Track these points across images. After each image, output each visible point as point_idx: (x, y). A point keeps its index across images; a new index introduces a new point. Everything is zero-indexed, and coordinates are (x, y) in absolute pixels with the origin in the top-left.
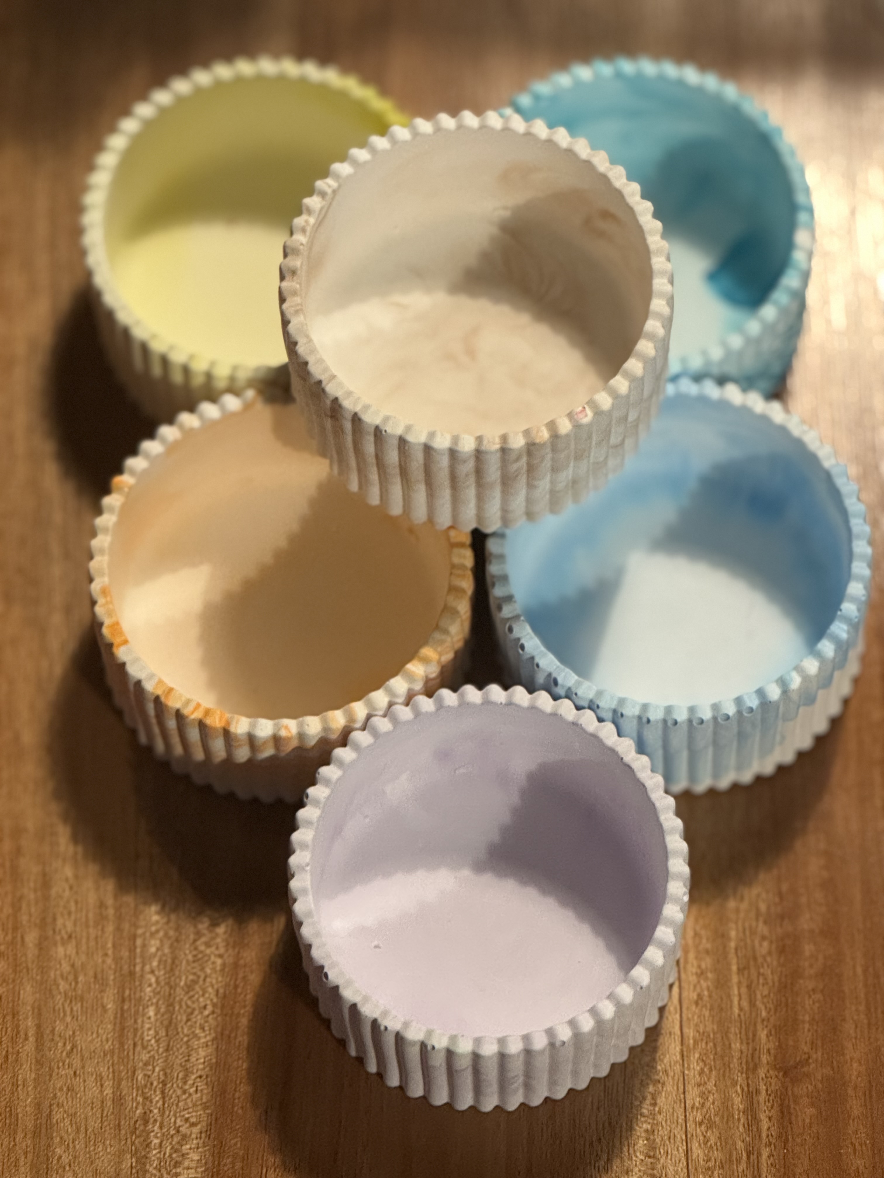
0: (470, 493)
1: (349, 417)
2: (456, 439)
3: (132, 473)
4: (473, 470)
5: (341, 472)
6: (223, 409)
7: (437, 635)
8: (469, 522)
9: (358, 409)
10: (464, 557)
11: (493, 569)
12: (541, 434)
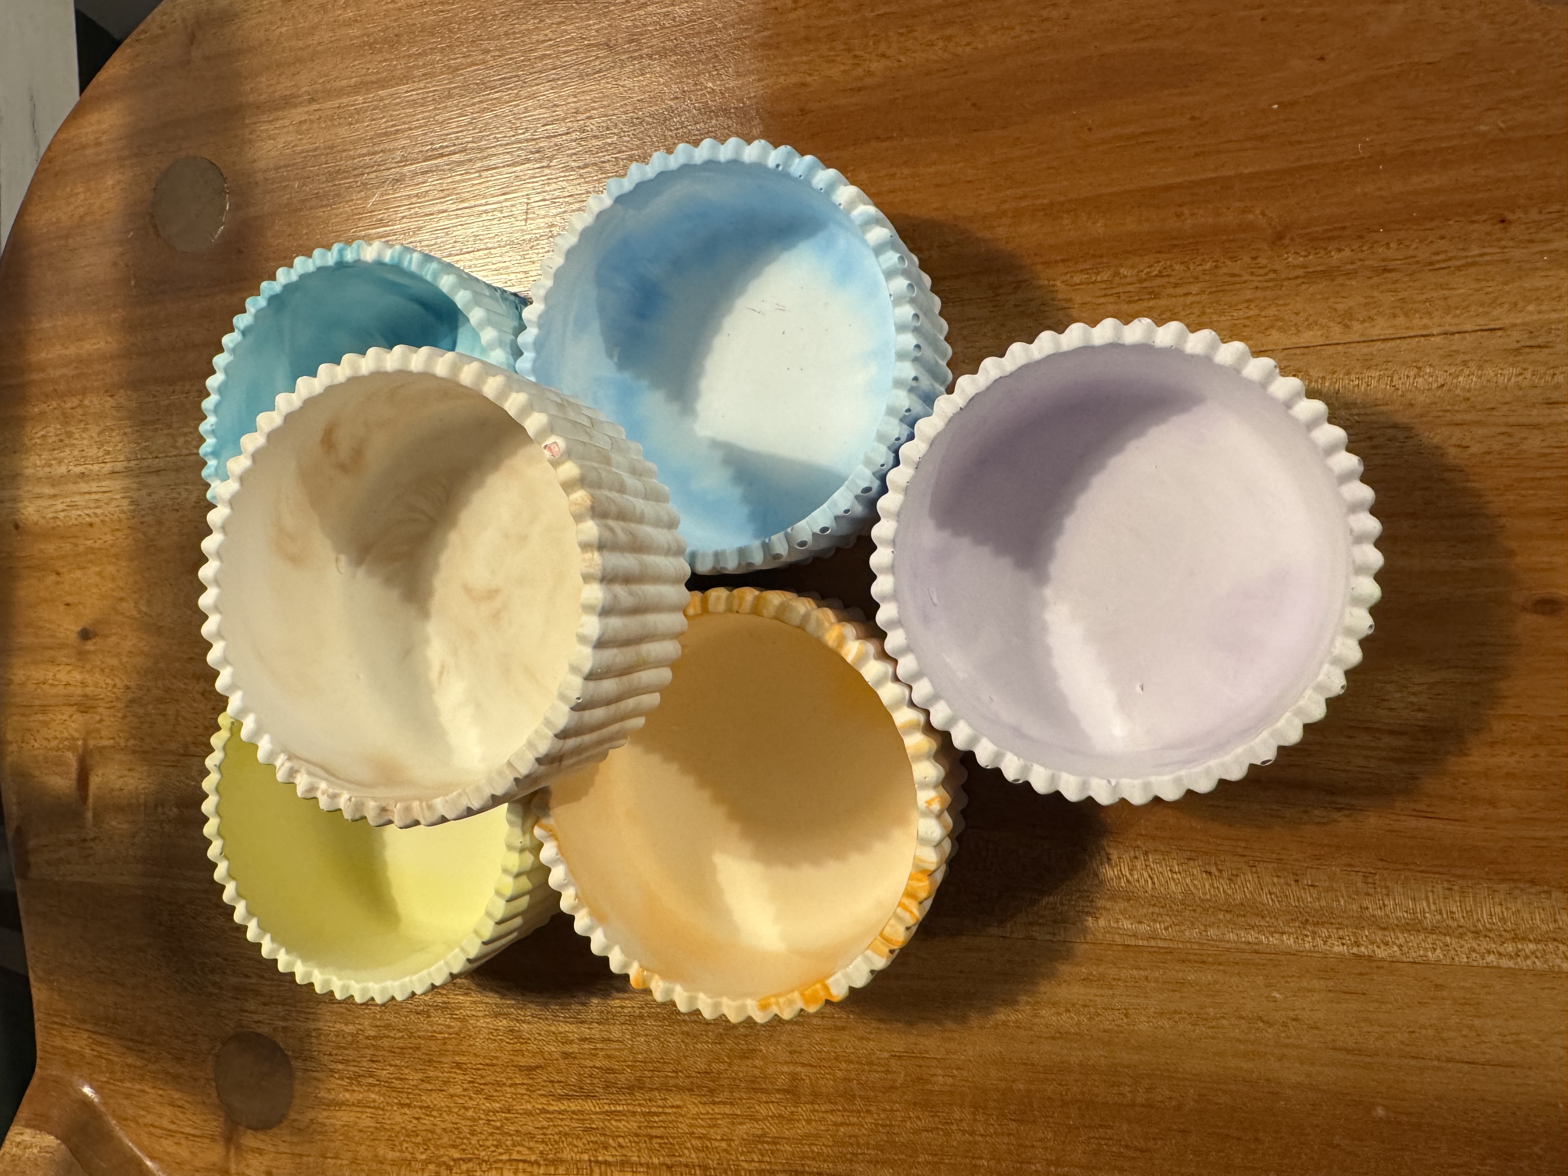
0: (651, 590)
1: (561, 742)
2: (588, 609)
3: (626, 965)
4: (624, 587)
5: (624, 736)
6: (555, 862)
7: (811, 627)
8: (678, 593)
9: (550, 733)
10: (718, 598)
11: (731, 565)
12: (579, 499)
